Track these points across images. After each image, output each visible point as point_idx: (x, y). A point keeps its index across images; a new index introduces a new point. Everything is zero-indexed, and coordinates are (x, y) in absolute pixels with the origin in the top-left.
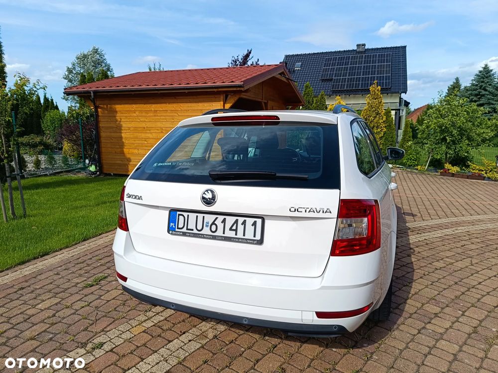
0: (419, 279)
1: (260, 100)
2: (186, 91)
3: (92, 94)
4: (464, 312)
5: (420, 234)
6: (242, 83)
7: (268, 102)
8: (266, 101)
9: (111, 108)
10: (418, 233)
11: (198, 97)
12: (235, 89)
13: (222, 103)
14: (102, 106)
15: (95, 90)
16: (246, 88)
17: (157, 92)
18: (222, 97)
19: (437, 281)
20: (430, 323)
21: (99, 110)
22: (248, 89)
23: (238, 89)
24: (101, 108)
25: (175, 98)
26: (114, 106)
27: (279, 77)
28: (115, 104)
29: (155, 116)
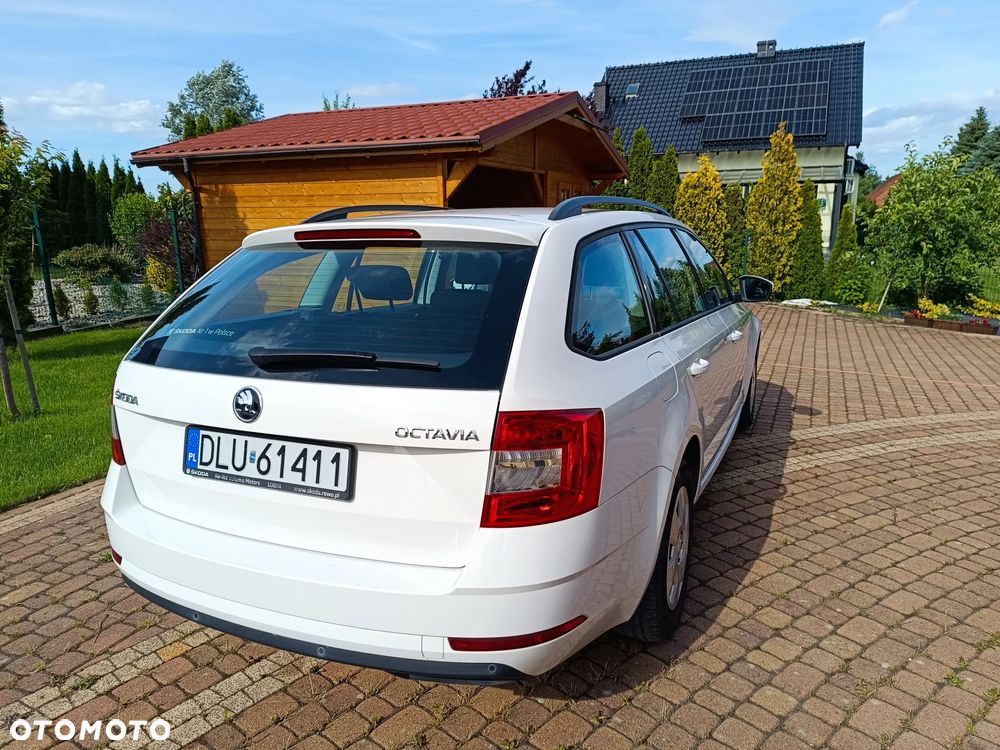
0: (771, 552)
1: (530, 170)
2: (368, 155)
3: (185, 164)
4: (837, 627)
5: (811, 454)
6: (478, 137)
7: (547, 173)
8: (543, 172)
9: (224, 190)
10: (806, 453)
11: (393, 166)
12: (463, 150)
13: (440, 178)
14: (207, 187)
15: (189, 156)
16: (486, 148)
17: (310, 157)
18: (440, 167)
19: (807, 559)
20: (758, 648)
21: (202, 195)
22: (493, 148)
23: (470, 150)
24: (205, 191)
25: (348, 170)
26: (230, 187)
27: (567, 119)
28: (232, 183)
29: (309, 206)
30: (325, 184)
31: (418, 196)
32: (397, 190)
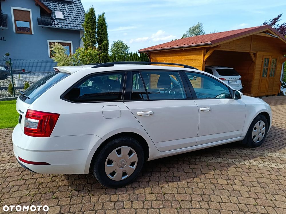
0: (185, 182)
2: (183, 49)
3: (147, 52)
6: (211, 42)
7: (257, 53)
8: (255, 52)
11: (192, 52)
12: (207, 46)
13: (203, 55)
14: (152, 58)
15: (148, 50)
16: (214, 45)
17: (171, 50)
18: (203, 52)
19: (192, 188)
21: (151, 60)
23: (209, 46)
24: (152, 59)
26: (157, 58)
28: (157, 57)
30: (175, 57)
31: (196, 60)
32: (192, 58)
